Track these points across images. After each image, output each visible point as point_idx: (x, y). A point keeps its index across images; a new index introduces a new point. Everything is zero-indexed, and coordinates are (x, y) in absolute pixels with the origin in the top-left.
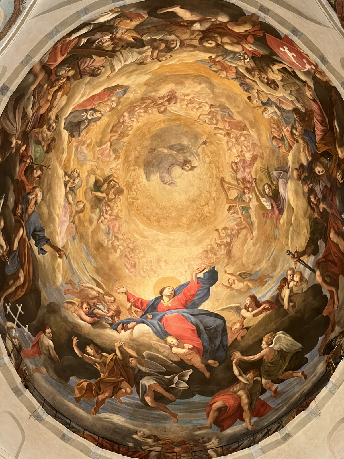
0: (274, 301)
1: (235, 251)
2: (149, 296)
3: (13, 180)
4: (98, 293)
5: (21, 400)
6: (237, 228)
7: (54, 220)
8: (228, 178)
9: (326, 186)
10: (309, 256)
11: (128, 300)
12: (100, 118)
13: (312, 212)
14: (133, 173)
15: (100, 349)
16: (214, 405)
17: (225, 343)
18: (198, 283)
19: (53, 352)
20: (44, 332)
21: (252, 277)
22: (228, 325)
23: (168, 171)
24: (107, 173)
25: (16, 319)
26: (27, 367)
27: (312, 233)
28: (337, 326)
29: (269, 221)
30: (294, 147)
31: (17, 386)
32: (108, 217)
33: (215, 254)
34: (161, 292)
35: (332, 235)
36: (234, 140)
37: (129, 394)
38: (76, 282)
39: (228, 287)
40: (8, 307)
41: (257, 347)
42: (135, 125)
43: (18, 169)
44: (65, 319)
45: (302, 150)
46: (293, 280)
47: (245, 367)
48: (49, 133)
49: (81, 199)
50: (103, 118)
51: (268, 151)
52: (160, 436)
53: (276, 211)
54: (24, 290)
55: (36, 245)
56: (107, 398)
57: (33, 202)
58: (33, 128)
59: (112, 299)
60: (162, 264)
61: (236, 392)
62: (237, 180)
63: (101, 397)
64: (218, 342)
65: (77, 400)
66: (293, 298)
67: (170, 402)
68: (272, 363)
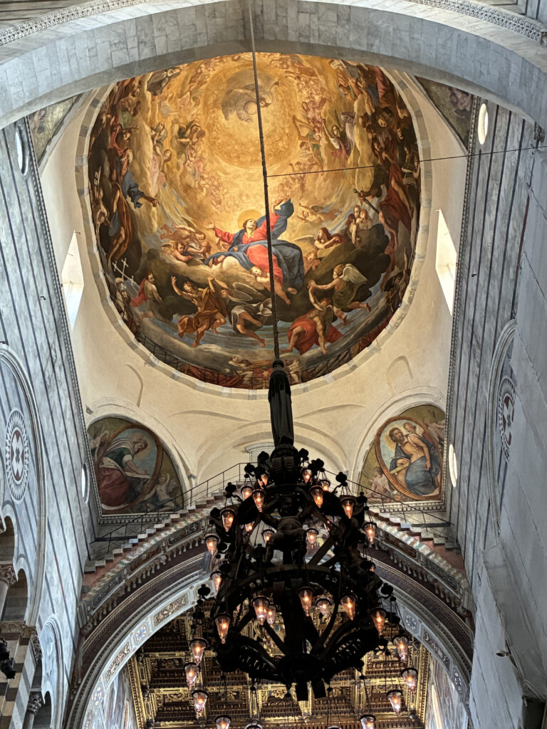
0: (343, 234)
1: (308, 186)
2: (234, 229)
3: (107, 151)
4: (190, 232)
5: (136, 352)
6: (308, 163)
7: (146, 173)
8: (299, 117)
9: (388, 138)
10: (373, 197)
11: (217, 236)
12: (179, 74)
13: (376, 158)
14: (213, 115)
15: (196, 285)
16: (294, 330)
17: (302, 272)
18: (276, 215)
19: (156, 295)
20: (147, 279)
21: (324, 211)
22: (304, 255)
23: (245, 108)
24: (189, 119)
25: (123, 273)
26: (136, 314)
27: (376, 176)
28: (396, 267)
29: (337, 160)
30: (359, 97)
31: (132, 342)
32: (193, 159)
33: (290, 188)
34: (245, 225)
35: (393, 182)
36: (303, 83)
37: (222, 324)
38: (170, 225)
39: (302, 219)
40: (115, 265)
41: (328, 277)
42: (212, 73)
43: (110, 139)
44: (163, 262)
45: (366, 101)
46: (359, 217)
47: (320, 295)
48: (134, 99)
49: (168, 148)
50: (181, 73)
51: (336, 96)
52: (251, 361)
53: (344, 152)
54: (126, 245)
55: (132, 201)
56: (205, 330)
57: (126, 163)
58: (120, 99)
59: (203, 236)
60: (244, 198)
61: (312, 318)
62: (308, 119)
63: (200, 330)
64: (295, 271)
65: (181, 335)
66: (360, 234)
67: (258, 328)
68: (341, 293)
